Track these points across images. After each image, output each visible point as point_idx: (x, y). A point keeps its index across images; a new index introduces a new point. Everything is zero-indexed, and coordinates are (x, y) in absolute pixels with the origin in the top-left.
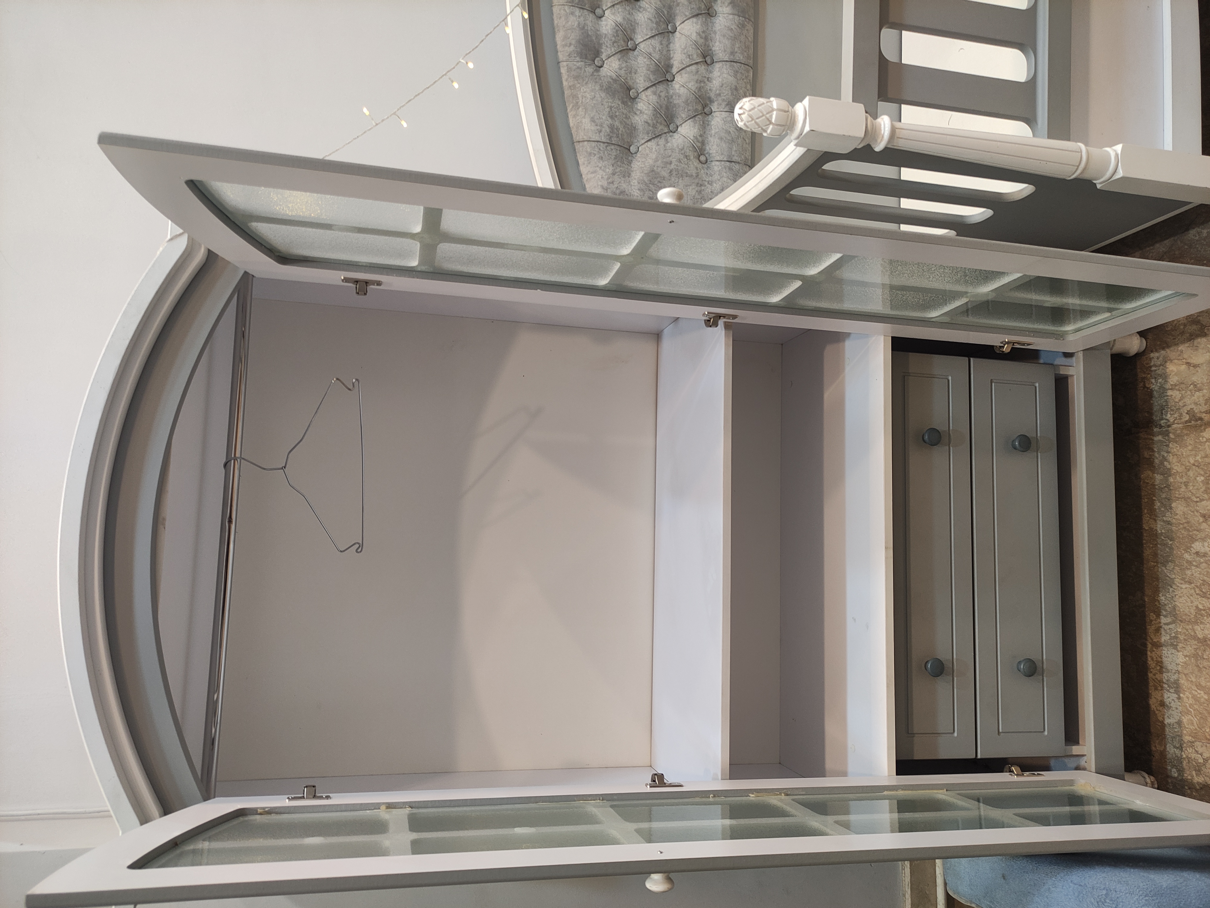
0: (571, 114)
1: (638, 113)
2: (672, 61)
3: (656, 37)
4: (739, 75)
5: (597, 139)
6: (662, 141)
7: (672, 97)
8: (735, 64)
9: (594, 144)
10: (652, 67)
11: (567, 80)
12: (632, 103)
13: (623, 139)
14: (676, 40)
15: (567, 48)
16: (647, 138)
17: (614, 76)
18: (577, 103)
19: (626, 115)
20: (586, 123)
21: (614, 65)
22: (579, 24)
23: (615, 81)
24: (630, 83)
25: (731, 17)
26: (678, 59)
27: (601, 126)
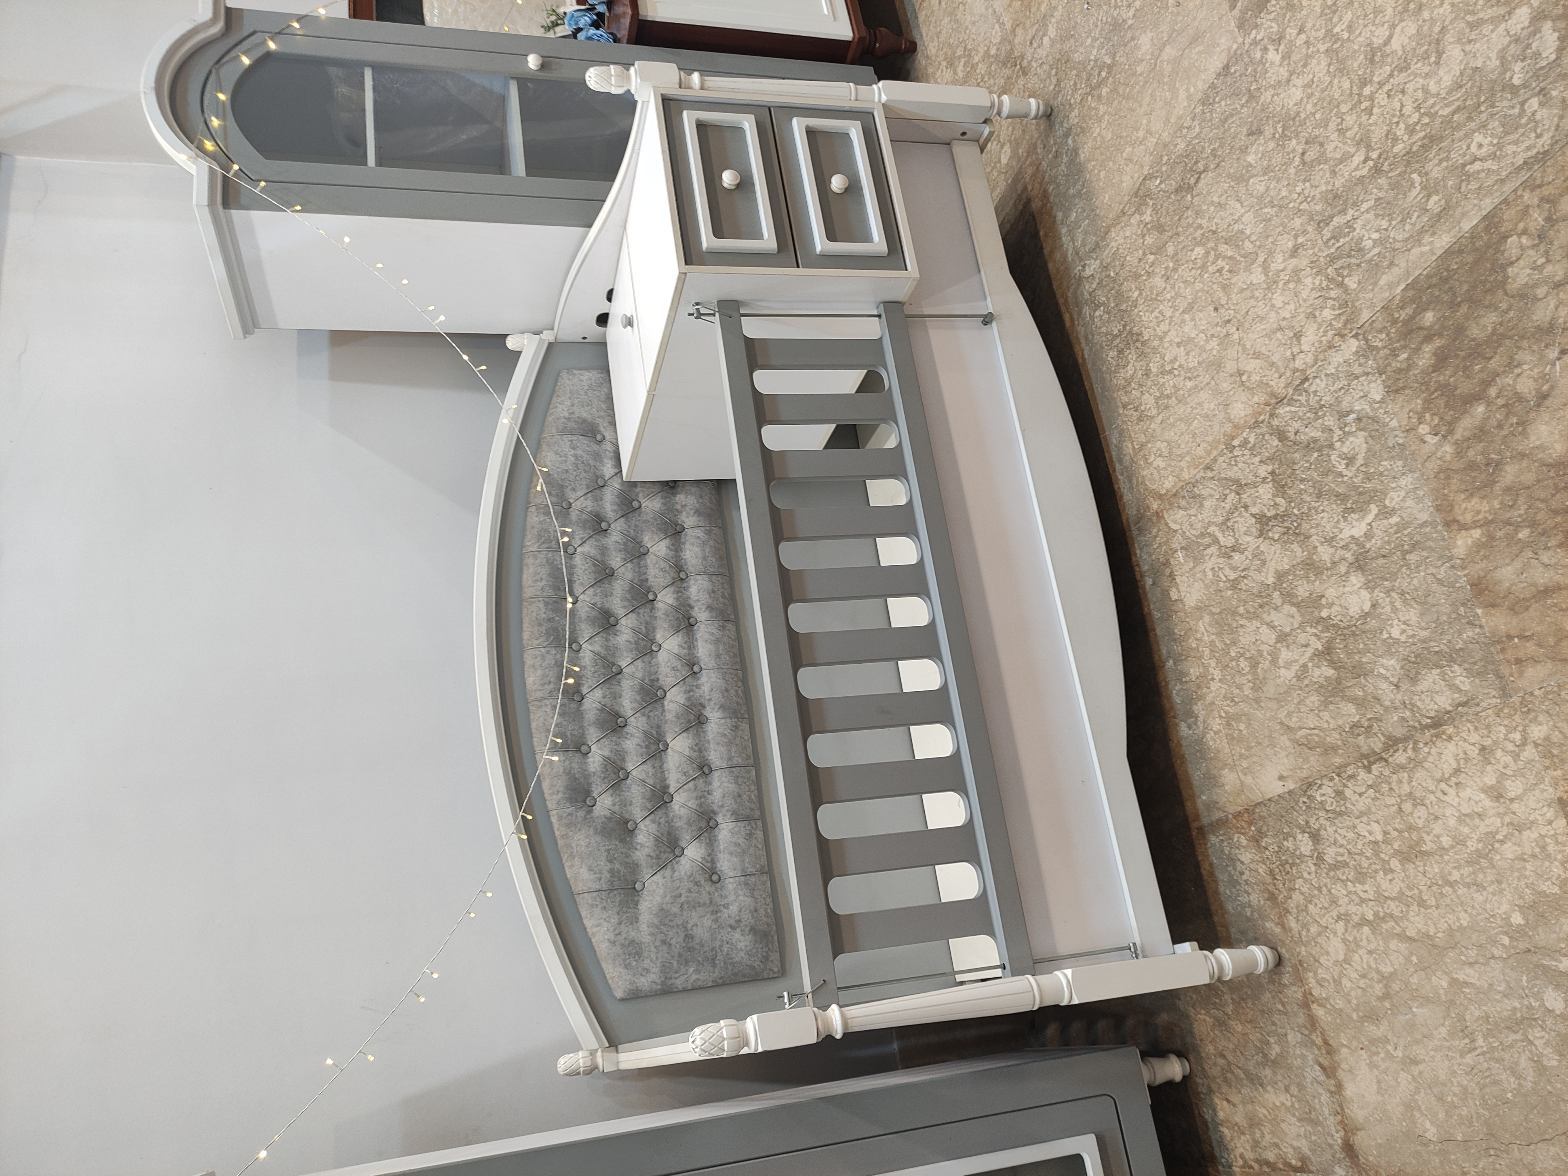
0: (567, 865)
1: (638, 847)
2: (667, 781)
3: (648, 762)
4: (740, 780)
5: (598, 887)
6: (668, 872)
7: (672, 820)
8: (734, 769)
9: (595, 894)
10: (648, 794)
11: (558, 829)
12: (631, 837)
13: (626, 880)
14: (669, 758)
15: (554, 796)
16: (652, 872)
17: (609, 815)
18: (572, 852)
19: (626, 853)
20: (584, 873)
21: (606, 802)
22: (565, 770)
23: (609, 819)
24: (627, 816)
25: (723, 721)
26: (673, 780)
27: (601, 873)
